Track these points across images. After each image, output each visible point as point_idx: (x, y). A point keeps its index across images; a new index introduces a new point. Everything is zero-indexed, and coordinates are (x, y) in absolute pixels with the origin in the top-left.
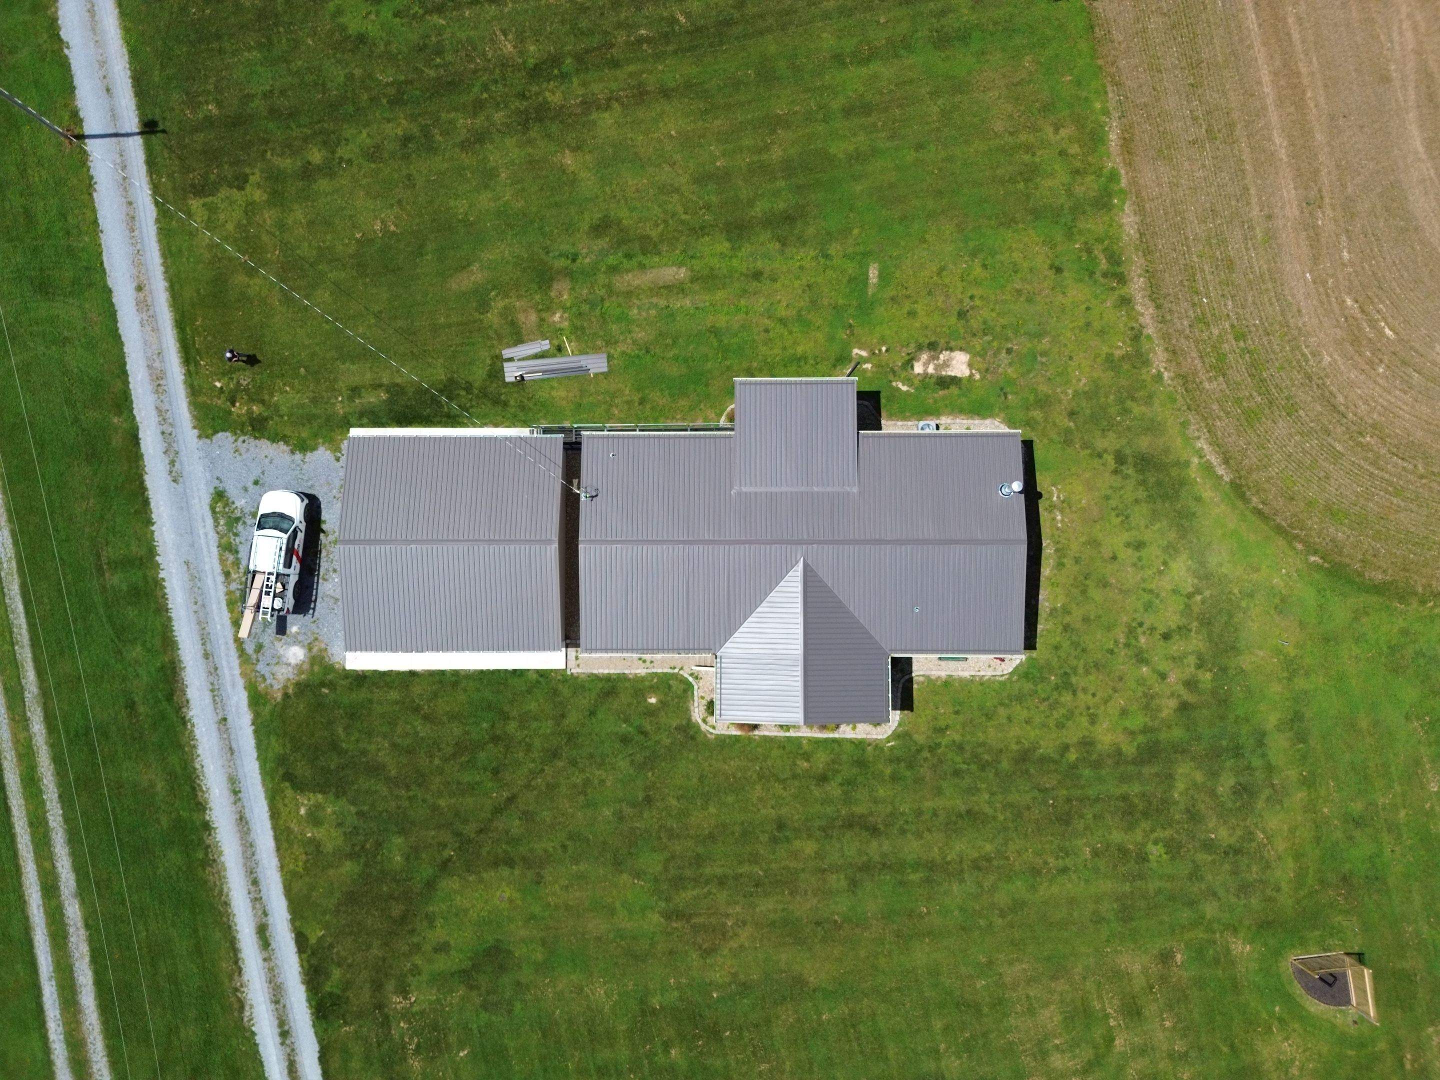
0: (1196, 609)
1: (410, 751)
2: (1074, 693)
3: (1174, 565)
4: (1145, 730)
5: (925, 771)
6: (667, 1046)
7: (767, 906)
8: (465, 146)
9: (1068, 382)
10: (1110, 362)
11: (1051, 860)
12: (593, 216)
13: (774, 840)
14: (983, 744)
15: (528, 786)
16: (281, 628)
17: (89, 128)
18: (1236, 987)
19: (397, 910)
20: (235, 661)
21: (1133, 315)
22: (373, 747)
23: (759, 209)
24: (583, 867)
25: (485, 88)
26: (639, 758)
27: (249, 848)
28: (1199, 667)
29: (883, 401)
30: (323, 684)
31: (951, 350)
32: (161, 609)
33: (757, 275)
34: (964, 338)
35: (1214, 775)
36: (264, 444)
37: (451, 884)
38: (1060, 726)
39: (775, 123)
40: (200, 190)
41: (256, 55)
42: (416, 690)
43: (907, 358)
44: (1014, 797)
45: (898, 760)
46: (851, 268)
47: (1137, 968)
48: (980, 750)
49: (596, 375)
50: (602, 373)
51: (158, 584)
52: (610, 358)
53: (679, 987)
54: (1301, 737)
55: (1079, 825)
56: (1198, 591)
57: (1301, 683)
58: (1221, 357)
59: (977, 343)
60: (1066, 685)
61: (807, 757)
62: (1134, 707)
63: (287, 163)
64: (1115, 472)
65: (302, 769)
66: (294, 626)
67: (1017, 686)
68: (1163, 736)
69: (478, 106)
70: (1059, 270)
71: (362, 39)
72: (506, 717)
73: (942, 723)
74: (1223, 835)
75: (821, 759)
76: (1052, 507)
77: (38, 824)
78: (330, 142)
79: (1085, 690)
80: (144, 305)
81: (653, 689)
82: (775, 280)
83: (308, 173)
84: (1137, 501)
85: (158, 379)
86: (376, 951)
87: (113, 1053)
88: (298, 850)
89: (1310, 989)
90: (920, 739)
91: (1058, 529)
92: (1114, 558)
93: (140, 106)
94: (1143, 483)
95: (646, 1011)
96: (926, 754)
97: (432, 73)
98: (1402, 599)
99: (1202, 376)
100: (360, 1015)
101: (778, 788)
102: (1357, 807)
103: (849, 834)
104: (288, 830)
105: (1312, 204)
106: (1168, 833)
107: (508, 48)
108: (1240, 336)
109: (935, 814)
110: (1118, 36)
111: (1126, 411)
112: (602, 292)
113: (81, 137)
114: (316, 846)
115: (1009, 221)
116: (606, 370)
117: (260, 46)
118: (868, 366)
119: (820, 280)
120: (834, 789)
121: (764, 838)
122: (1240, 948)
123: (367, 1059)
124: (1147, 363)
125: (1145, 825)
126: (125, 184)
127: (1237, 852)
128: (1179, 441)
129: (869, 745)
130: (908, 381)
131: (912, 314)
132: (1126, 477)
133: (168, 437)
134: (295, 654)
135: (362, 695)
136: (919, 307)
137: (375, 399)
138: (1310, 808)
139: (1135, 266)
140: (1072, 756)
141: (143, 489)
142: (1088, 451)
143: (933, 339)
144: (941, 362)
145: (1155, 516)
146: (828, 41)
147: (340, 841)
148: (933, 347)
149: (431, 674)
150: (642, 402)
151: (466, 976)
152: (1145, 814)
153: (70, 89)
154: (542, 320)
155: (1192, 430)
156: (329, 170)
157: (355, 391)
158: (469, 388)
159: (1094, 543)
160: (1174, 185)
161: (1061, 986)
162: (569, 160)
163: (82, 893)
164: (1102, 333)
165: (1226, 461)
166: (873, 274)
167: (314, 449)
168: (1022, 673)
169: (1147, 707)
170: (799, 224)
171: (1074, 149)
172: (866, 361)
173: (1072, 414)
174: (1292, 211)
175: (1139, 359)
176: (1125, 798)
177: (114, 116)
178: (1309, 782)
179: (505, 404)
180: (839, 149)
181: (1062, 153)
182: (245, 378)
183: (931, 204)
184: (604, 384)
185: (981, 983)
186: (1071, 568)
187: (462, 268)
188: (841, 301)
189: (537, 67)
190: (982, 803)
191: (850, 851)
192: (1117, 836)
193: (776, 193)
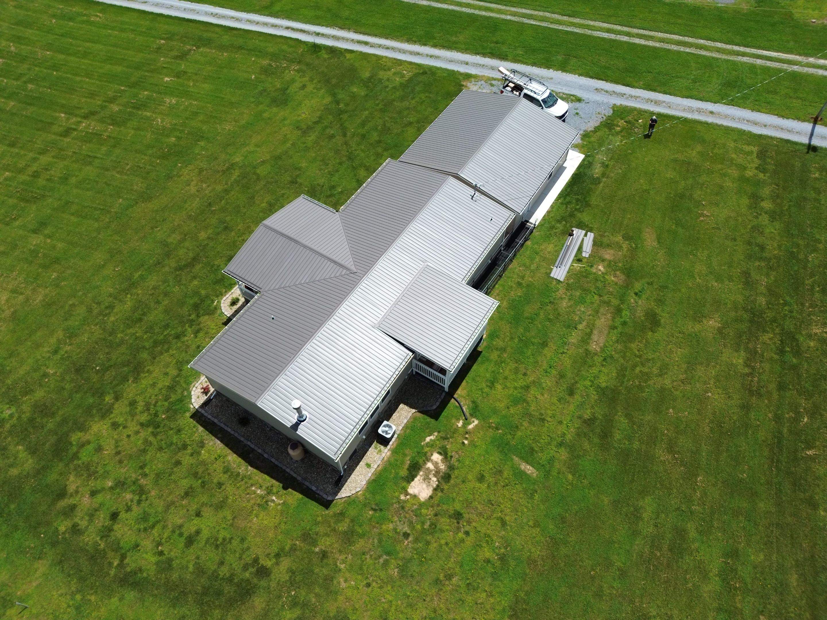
0: (110, 554)
1: (400, 112)
2: (142, 425)
3: (154, 559)
4: (76, 456)
5: (184, 311)
6: (179, 138)
7: (196, 203)
8: (746, 274)
9: (351, 568)
11: (68, 348)
12: (664, 317)
13: (223, 222)
14: (167, 351)
15: (345, 143)
17: (820, 127)
20: (491, 76)
22: (413, 102)
23: (622, 420)
24: (288, 145)
25: (787, 304)
27: (403, 52)
28: (75, 526)
29: (429, 419)
31: (435, 490)
32: (534, 64)
33: (571, 392)
34: (438, 505)
37: (327, 101)
38: (133, 404)
39: (692, 470)
40: (762, 154)
43: (449, 454)
44: (123, 349)
45: (203, 300)
46: (543, 457)
48: (166, 347)
49: (552, 270)
50: (550, 273)
52: (559, 282)
53: (198, 154)
55: (69, 377)
56: (121, 565)
59: (428, 513)
60: (152, 423)
62: (95, 459)
63: (766, 191)
64: (256, 560)
65: (423, 78)
67: (179, 391)
68: (61, 466)
69: (774, 294)
73: (201, 335)
76: (269, 492)
78: (775, 215)
79: (137, 433)
80: (701, 111)
82: (560, 400)
83: (756, 198)
84: (222, 563)
85: (656, 103)
86: (322, 69)
90: (204, 319)
91: (252, 485)
92: (198, 514)
94: (230, 580)
95: (202, 138)
96: (193, 317)
103: (191, 256)
106: (8, 426)
107: (816, 330)
109: (158, 302)
111: (294, 604)
112: (606, 298)
113: (815, 123)
114: (386, 70)
115: (516, 610)
116: (552, 275)
118: (460, 424)
119: (545, 429)
121: (228, 219)
123: (283, 51)
125: (25, 417)
126: (781, 129)
129: (226, 292)
130: (431, 445)
131: (481, 478)
132: (245, 568)
136: (484, 486)
137: (596, 172)
141: (599, 78)
142: (287, 548)
143: (452, 482)
144: (431, 476)
145: (200, 571)
146: (755, 556)
147: (381, 77)
148: (446, 477)
150: (519, 284)
151: (283, 90)
152: (31, 420)
154: (603, 261)
156: (754, 207)
157: (606, 166)
158: (579, 210)
159: (221, 506)
162: (713, 323)
166: (529, 469)
167: (582, 139)
168: (184, 399)
169: (87, 467)
170: (596, 440)
172: (465, 425)
173: (324, 555)
176: (53, 415)
180: (648, 505)
182: (638, 131)
183: (563, 550)
184: (543, 270)
185: (54, 275)
186: (219, 476)
187: (659, 240)
188: (519, 434)
189: (794, 339)
190: (138, 330)
191: (181, 252)
192: (39, 394)
193: (630, 439)
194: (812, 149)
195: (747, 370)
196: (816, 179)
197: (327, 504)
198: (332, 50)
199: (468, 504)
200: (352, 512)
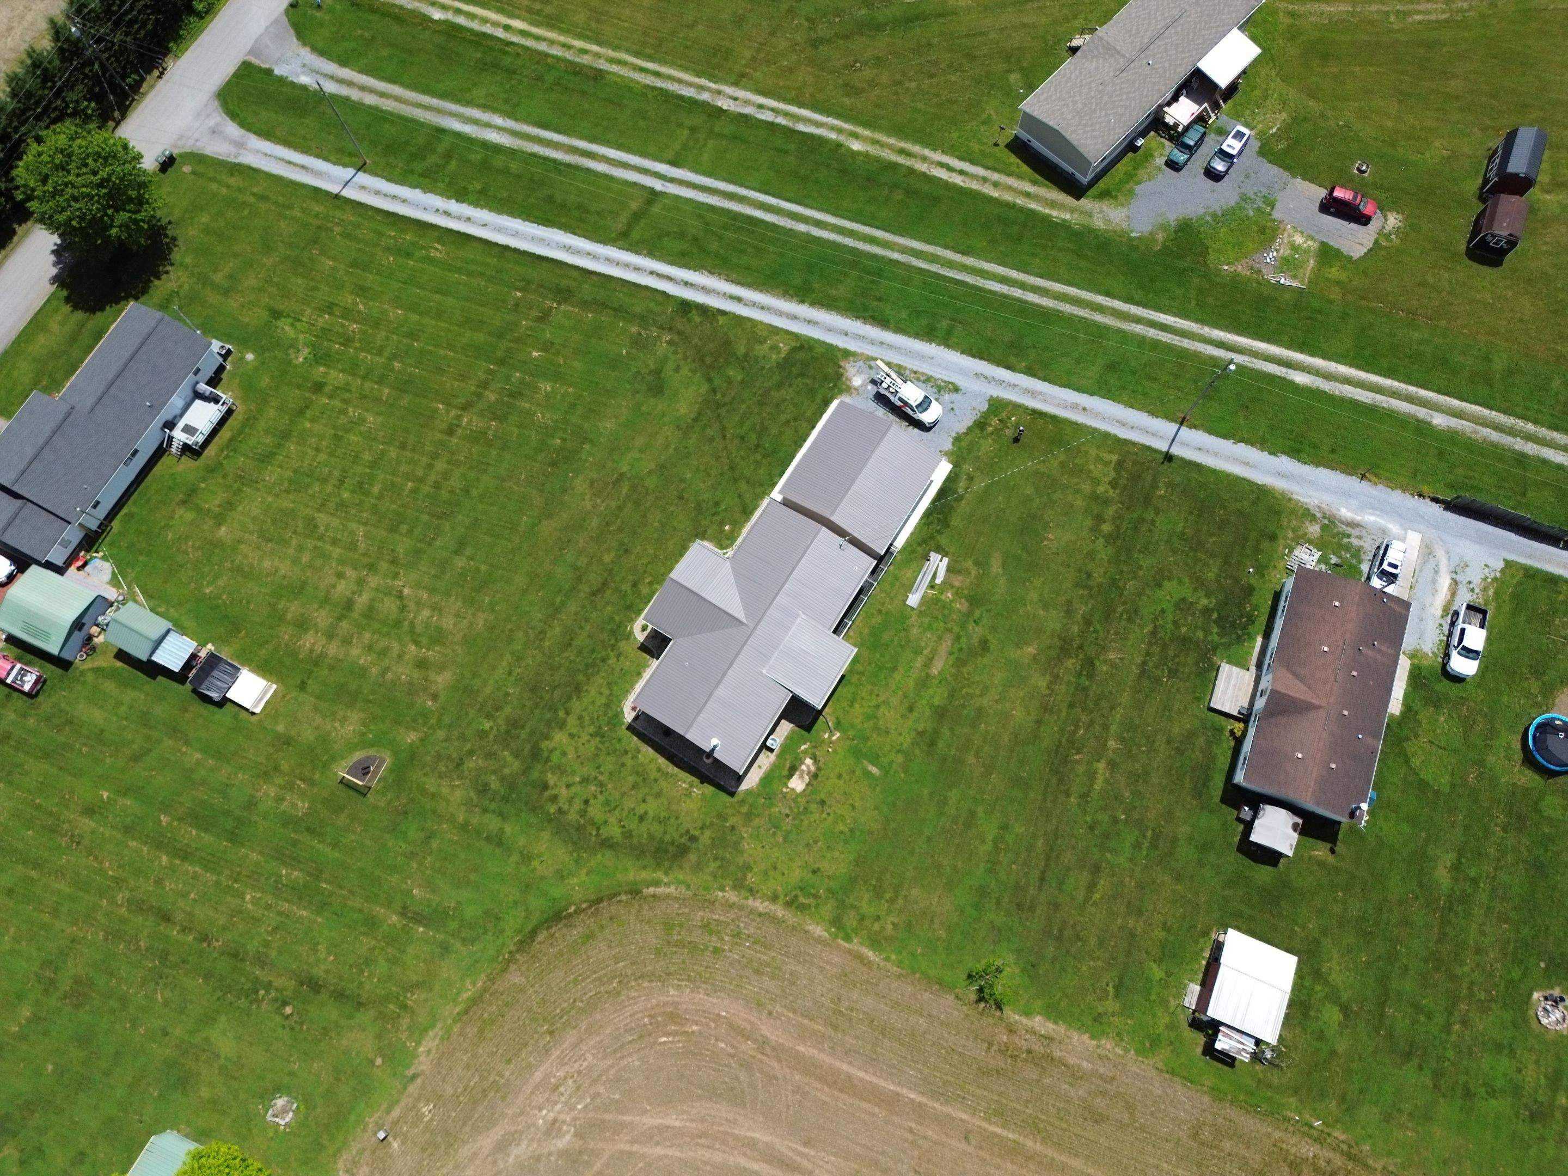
0: (589, 828)
1: (778, 405)
2: (591, 735)
3: (619, 830)
4: (548, 759)
5: (604, 636)
6: (564, 440)
7: (595, 522)
8: (1069, 602)
9: (751, 836)
10: (748, 868)
11: (519, 670)
12: (993, 645)
13: (622, 544)
14: (598, 672)
15: (726, 448)
16: (874, 382)
17: (1184, 430)
18: (396, 722)
19: (708, 360)
20: (870, 354)
21: (764, 897)
22: (790, 391)
23: (946, 732)
24: (671, 451)
25: (1095, 631)
26: (704, 505)
27: (780, 313)
28: (560, 809)
29: (803, 732)
30: (835, 385)
31: (807, 785)
32: (917, 335)
33: (911, 709)
34: (809, 795)
35: (503, 779)
36: (970, 423)
37: (704, 388)
38: (580, 718)
39: (989, 770)
40: (1120, 465)
41: (1179, 528)
42: (805, 425)
43: (818, 759)
44: (562, 671)
45: (619, 626)
46: (884, 761)
47: (439, 679)
48: (596, 670)
49: (908, 596)
50: (906, 600)
51: (930, 341)
52: (912, 609)
53: (586, 461)
54: (488, 839)
55: (526, 695)
56: (598, 835)
57: (515, 857)
58: (711, 933)
59: (802, 801)
60: (598, 733)
61: (650, 583)
62: (563, 761)
63: (1110, 511)
64: (688, 831)
65: (801, 355)
66: (871, 389)
67: (614, 708)
68: (539, 767)
69: (1087, 622)
70: (814, 872)
71: (1159, 585)
72: (764, 457)
73: (622, 659)
74: (471, 764)
75: (645, 590)
76: (691, 786)
77: (851, 234)
78: (1110, 539)
79: (589, 741)
80: (1074, 406)
81: (732, 531)
82: (902, 716)
83: (1099, 519)
84: (665, 833)
85: (1033, 394)
86: (695, 341)
87: (729, 212)
88: (765, 333)
89: (368, 757)
90: (622, 644)
91: (679, 781)
92: (644, 801)
93: (1182, 460)
94: (672, 843)
95: (585, 440)
96: (612, 642)
97: (1120, 609)
98: (521, 942)
99: (708, 915)
100: (672, 319)
101: (645, 561)
102: (435, 844)
103: (600, 580)
104: (777, 334)
105: (763, 1044)
106: (491, 737)
107: (1112, 656)
108: (716, 951)
109: (581, 628)
110: (927, 996)
111: (716, 858)
112: (949, 626)
113: (1181, 424)
114: (762, 341)
115: (857, 863)
116: (907, 602)
117: (1183, 534)
118: (826, 736)
119: (888, 740)
120: (626, 587)
121: (626, 540)
122: (411, 737)
123: (651, 311)
124: (734, 888)
125: (503, 728)
126: (1146, 431)
127: (459, 765)
128: (681, 877)
129: (635, 617)
130: (805, 752)
131: (840, 776)
132: (681, 836)
133: (1001, 382)
134: (857, 381)
135: (818, 399)
136: (841, 782)
137: (961, 486)
138: (452, 819)
139: (790, 917)
140: (561, 714)
141: (981, 358)
142: (708, 823)
143: (819, 779)
144: (805, 775)
145: (651, 837)
146: (1019, 829)
147: (756, 353)
148: (815, 776)
149: (808, 435)
150: (880, 611)
151: (657, 372)
152: (508, 732)
153: (1211, 432)
154: (953, 587)
155: (683, 889)
156: (1095, 529)
157: (971, 478)
158: (939, 532)
159: (658, 795)
160: (822, 969)
161: (458, 637)
162: (1031, 650)
163: (807, 235)
164: (766, 873)
165: (654, 896)
166: (874, 770)
167: (953, 444)
168: (619, 714)
169: (559, 767)
170: (925, 748)
171: (876, 927)
172: (830, 737)
173: (733, 828)
174: (766, 1031)
175: (739, 885)
176: (523, 727)
177: (1184, 444)
178: (464, 827)
179: (920, 545)
180: (954, 795)
181: (878, 918)
182: (1009, 432)
183: (893, 825)
184: (901, 597)
185: (487, 600)
186: (654, 775)
187: (1004, 564)
188: (869, 743)
189: (1093, 664)
190: (570, 654)
191: (592, 577)
192: (508, 710)
193: (949, 746)
194: (1168, 457)
195: (1047, 692)
196: (1160, 496)
197: (732, 794)
198: (704, 310)
199: (830, 794)
200: (750, 800)
